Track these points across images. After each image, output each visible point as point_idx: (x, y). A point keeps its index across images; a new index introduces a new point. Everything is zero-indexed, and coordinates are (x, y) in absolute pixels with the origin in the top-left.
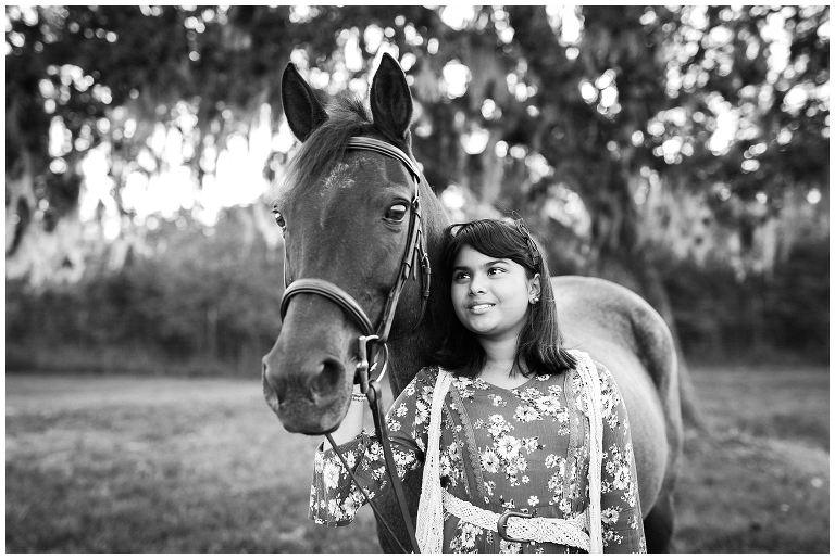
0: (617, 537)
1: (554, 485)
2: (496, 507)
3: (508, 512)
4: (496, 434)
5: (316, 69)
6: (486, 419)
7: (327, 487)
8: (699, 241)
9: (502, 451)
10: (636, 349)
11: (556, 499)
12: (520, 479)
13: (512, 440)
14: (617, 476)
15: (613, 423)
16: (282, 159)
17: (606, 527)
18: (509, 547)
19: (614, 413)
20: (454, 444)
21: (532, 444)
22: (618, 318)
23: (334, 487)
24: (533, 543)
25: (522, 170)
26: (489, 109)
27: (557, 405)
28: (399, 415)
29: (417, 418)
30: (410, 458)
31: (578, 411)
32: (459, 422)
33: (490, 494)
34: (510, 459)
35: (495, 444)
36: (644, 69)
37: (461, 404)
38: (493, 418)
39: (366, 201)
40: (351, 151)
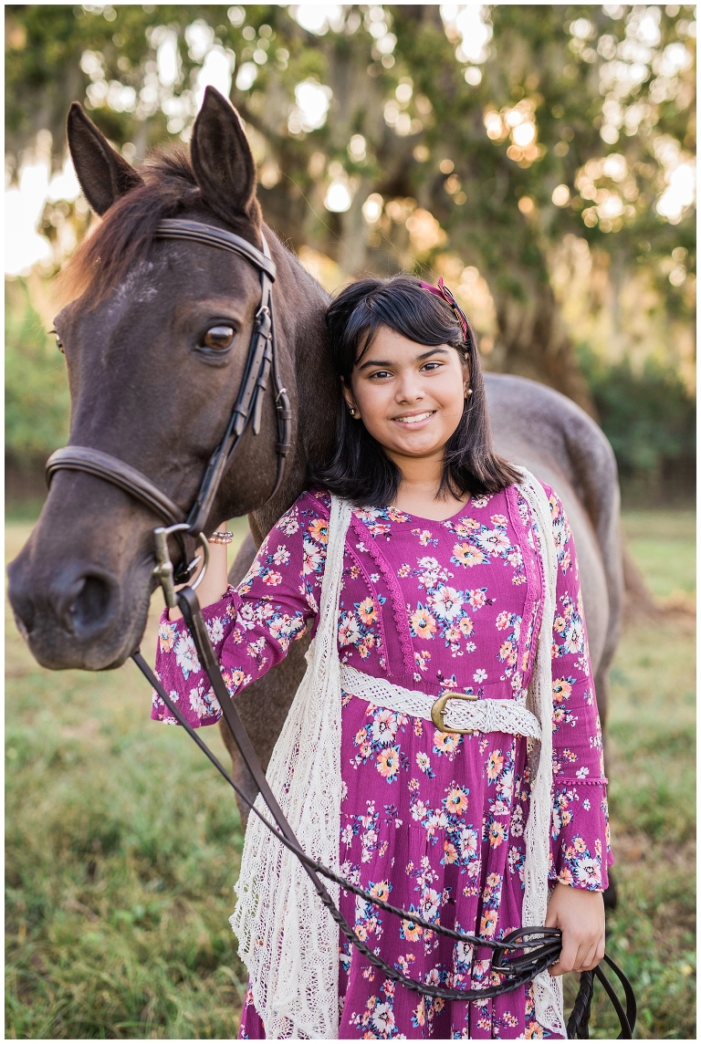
0: (569, 718)
1: (508, 652)
2: (430, 686)
3: (447, 693)
4: (429, 585)
5: (116, 83)
6: (414, 565)
7: (185, 670)
8: (637, 339)
9: (440, 609)
10: (570, 475)
11: (508, 673)
12: (463, 648)
13: (452, 592)
14: (569, 635)
15: (566, 563)
16: (68, 211)
17: (557, 704)
18: (445, 740)
19: (566, 550)
20: (368, 600)
21: (478, 597)
22: (548, 430)
23: (196, 671)
24: (477, 734)
25: (401, 237)
26: (358, 147)
27: (506, 543)
28: (278, 563)
29: (305, 565)
30: (297, 622)
31: (532, 550)
32: (377, 569)
33: (423, 668)
34: (451, 619)
35: (429, 599)
36: (574, 100)
37: (373, 544)
38: (424, 562)
39: (169, 324)
40: (160, 240)
